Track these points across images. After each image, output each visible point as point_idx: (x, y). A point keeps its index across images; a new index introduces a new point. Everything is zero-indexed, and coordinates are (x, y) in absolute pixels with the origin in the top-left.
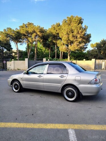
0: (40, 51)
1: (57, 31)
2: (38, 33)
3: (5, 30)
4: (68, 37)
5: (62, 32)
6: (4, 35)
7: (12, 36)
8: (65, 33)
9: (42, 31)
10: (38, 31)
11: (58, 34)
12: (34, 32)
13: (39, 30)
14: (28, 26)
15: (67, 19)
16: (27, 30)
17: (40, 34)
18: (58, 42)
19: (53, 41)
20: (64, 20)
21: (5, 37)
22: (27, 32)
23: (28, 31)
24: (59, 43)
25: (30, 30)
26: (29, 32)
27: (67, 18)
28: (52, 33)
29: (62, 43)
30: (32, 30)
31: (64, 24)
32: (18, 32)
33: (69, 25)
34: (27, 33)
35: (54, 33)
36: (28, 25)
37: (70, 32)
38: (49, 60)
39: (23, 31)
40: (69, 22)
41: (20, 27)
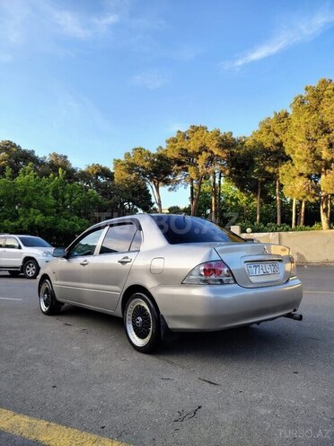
0: (233, 203)
1: (277, 135)
2: (213, 151)
3: (128, 155)
4: (313, 150)
5: (292, 138)
6: (123, 167)
7: (143, 167)
8: (300, 138)
9: (227, 143)
10: (214, 144)
11: (280, 144)
12: (204, 148)
13: (216, 142)
14: (190, 135)
15: (304, 94)
16: (184, 147)
17: (220, 154)
18: (282, 169)
19: (267, 168)
20: (296, 99)
21: (124, 173)
22: (184, 152)
23: (186, 150)
24: (283, 174)
25: (192, 146)
26: (189, 151)
27: (306, 89)
28: (262, 144)
29: (295, 173)
30: (198, 144)
31: (296, 109)
32: (160, 157)
33: (316, 109)
34: (182, 155)
35: (269, 145)
36: (193, 132)
37: (316, 132)
38: (249, 230)
39: (173, 152)
40: (314, 102)
41: (168, 142)
